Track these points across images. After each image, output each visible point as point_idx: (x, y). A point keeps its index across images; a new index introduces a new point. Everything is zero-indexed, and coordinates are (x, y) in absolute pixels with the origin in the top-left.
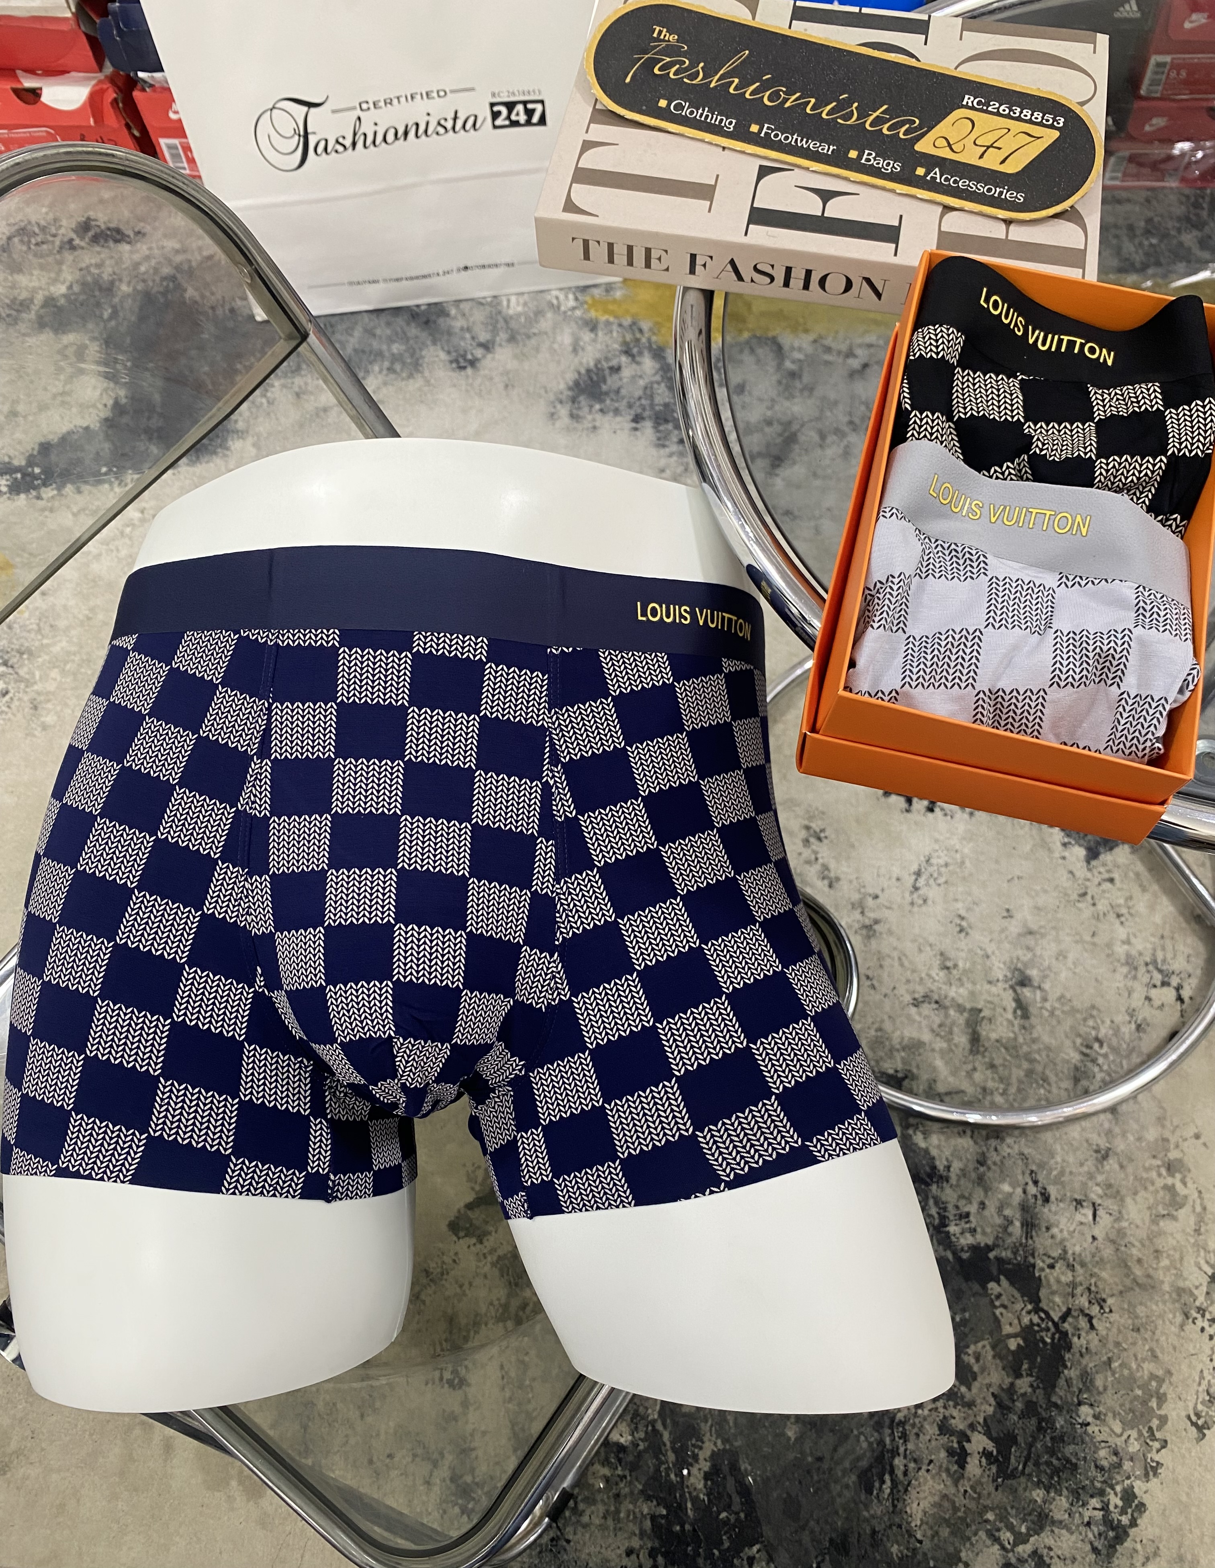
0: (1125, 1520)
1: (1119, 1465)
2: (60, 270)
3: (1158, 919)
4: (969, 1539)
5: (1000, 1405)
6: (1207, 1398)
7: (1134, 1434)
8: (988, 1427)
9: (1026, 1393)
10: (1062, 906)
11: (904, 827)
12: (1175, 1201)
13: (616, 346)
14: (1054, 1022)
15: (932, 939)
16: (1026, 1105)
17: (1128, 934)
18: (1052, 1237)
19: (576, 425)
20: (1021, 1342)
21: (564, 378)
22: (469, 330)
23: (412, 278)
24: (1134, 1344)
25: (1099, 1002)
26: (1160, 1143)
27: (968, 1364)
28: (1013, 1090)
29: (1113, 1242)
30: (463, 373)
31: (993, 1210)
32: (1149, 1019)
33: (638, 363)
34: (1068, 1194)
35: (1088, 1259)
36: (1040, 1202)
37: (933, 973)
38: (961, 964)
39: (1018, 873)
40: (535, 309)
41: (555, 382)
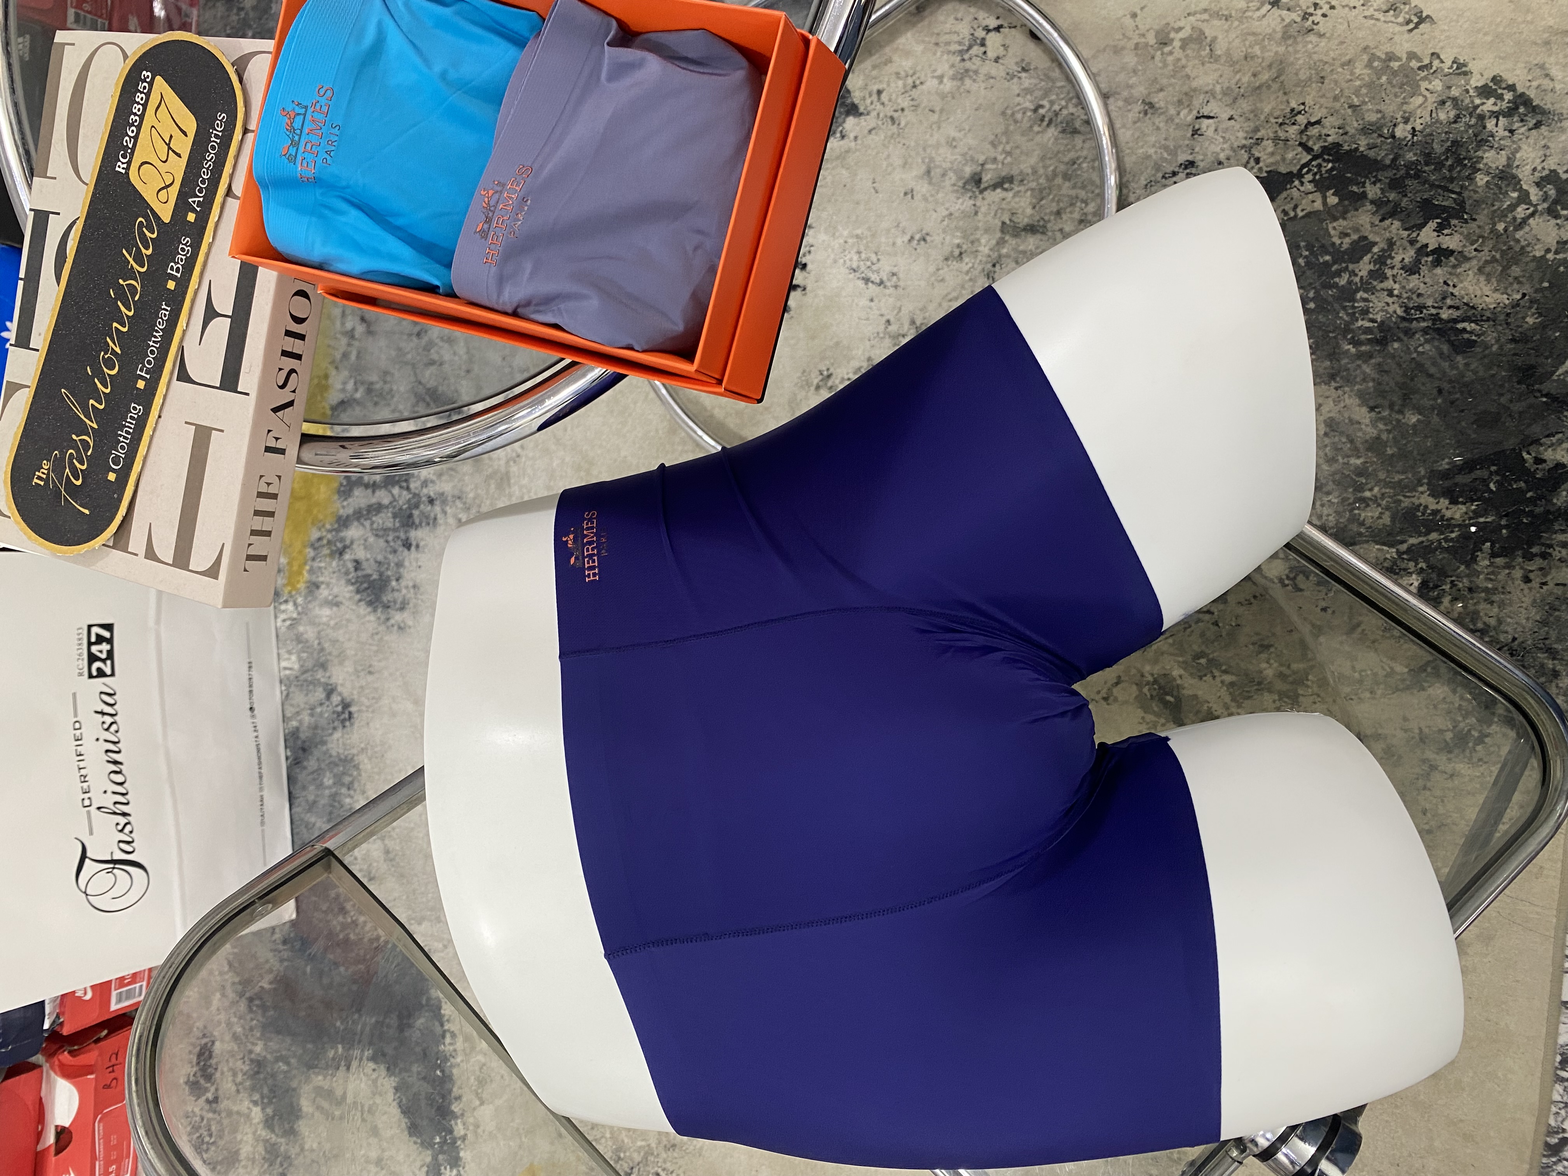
0: (1508, 96)
1: (1454, 100)
2: (238, 1113)
3: (919, 48)
4: (1523, 248)
5: (1392, 214)
6: (1392, 12)
7: (1424, 85)
8: (1413, 227)
9: (1381, 190)
10: (903, 141)
11: (821, 292)
12: (1197, 38)
13: (334, 564)
14: (1018, 151)
15: (932, 269)
16: (1098, 181)
17: (933, 77)
18: (1228, 159)
19: (411, 605)
20: (1332, 192)
21: (365, 616)
22: (313, 709)
23: (260, 763)
24: (1336, 82)
25: (998, 107)
26: (1139, 52)
27: (1351, 244)
28: (1082, 194)
29: (1235, 100)
30: (355, 715)
32: (1018, 60)
33: (352, 543)
34: (1187, 142)
35: (1252, 124)
36: (1194, 170)
37: (966, 268)
38: (957, 241)
39: (869, 183)
40: (294, 643)
41: (368, 625)
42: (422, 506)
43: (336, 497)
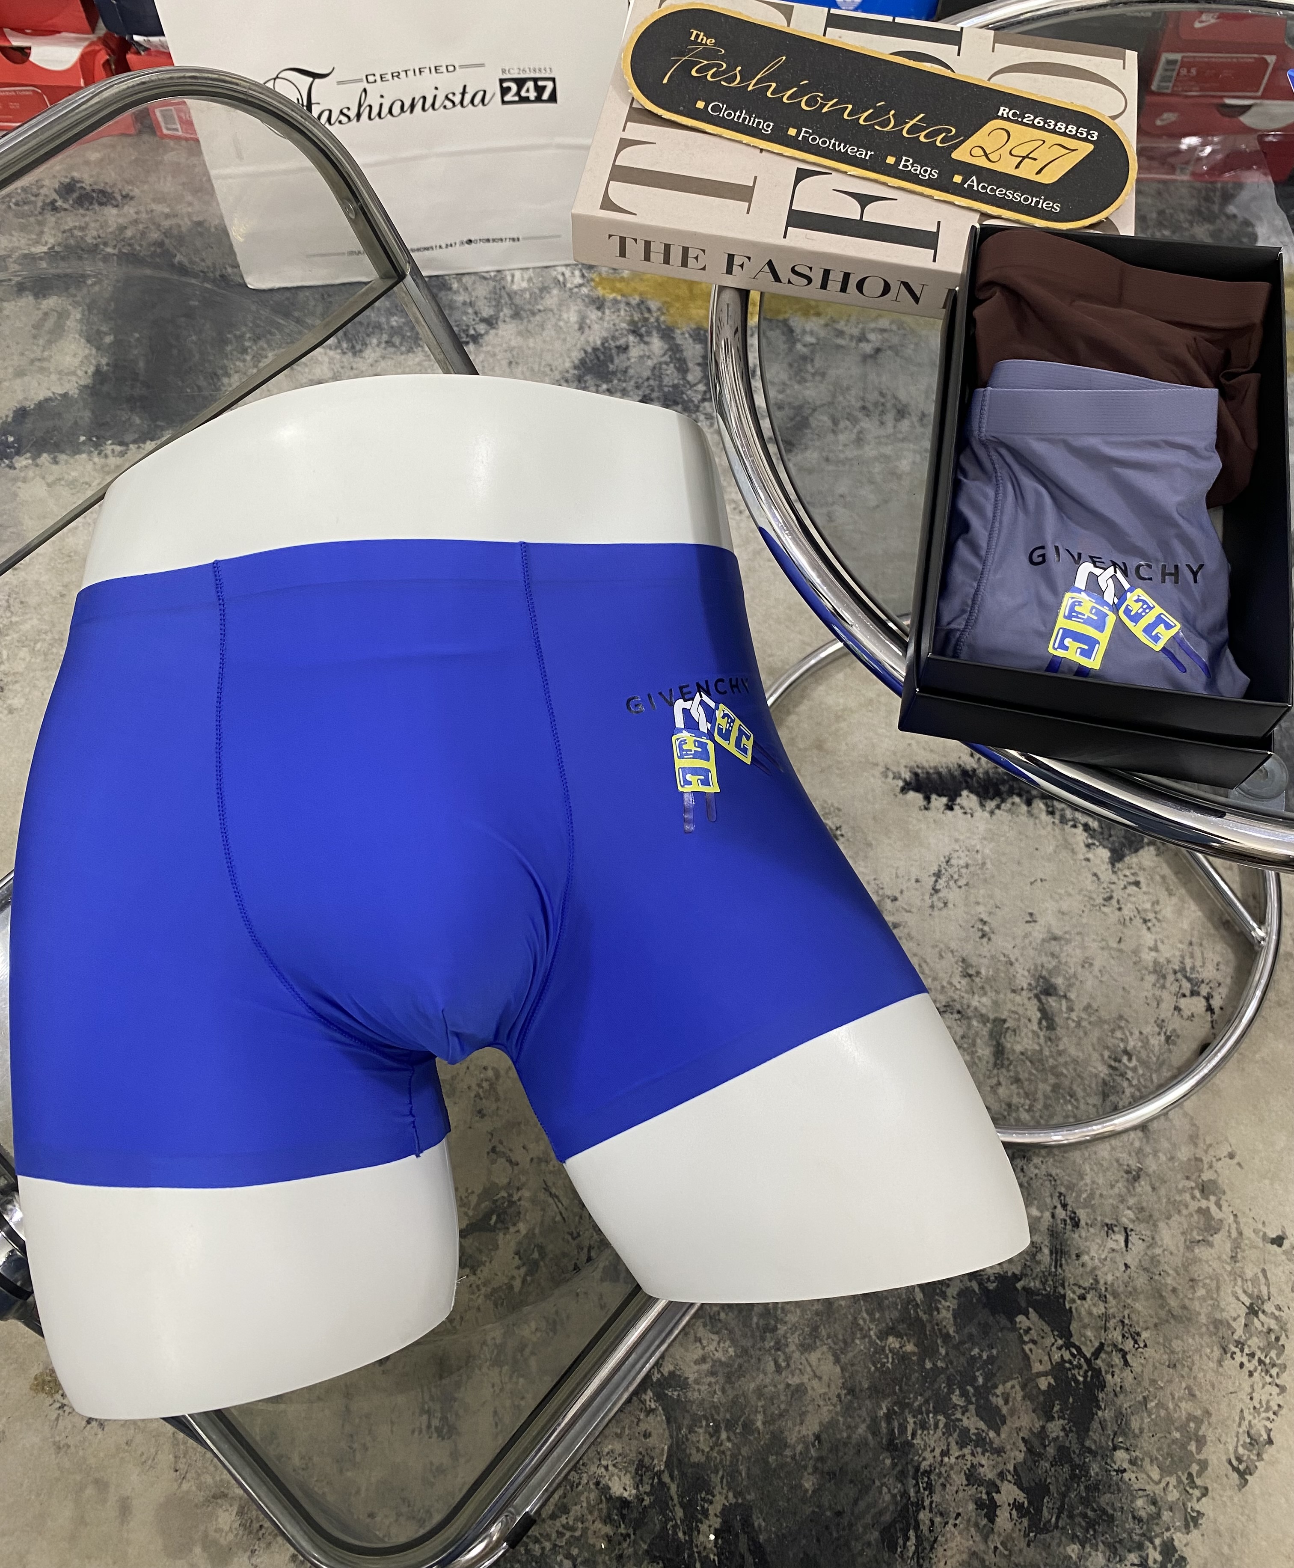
1: (1159, 1515)
2: (41, 232)
3: (1186, 926)
5: (1030, 1451)
6: (1248, 1440)
7: (1172, 1480)
8: (1018, 1476)
9: (1058, 1437)
10: (1087, 911)
11: (923, 826)
12: (1211, 1226)
13: (624, 325)
14: (1081, 1034)
15: (953, 945)
16: (1053, 1122)
17: (1156, 941)
18: (1083, 1265)
20: (1052, 1382)
21: (569, 357)
22: (471, 304)
24: (1170, 1381)
25: (1127, 1012)
26: (1193, 1163)
27: (997, 1407)
28: (1039, 1106)
29: (1146, 1270)
32: (1179, 1032)
33: (646, 343)
34: (1099, 1218)
35: (1121, 1289)
36: (1069, 1227)
37: (955, 981)
38: (983, 971)
39: (1041, 875)
40: (540, 285)
41: (560, 360)
43: (694, 326)
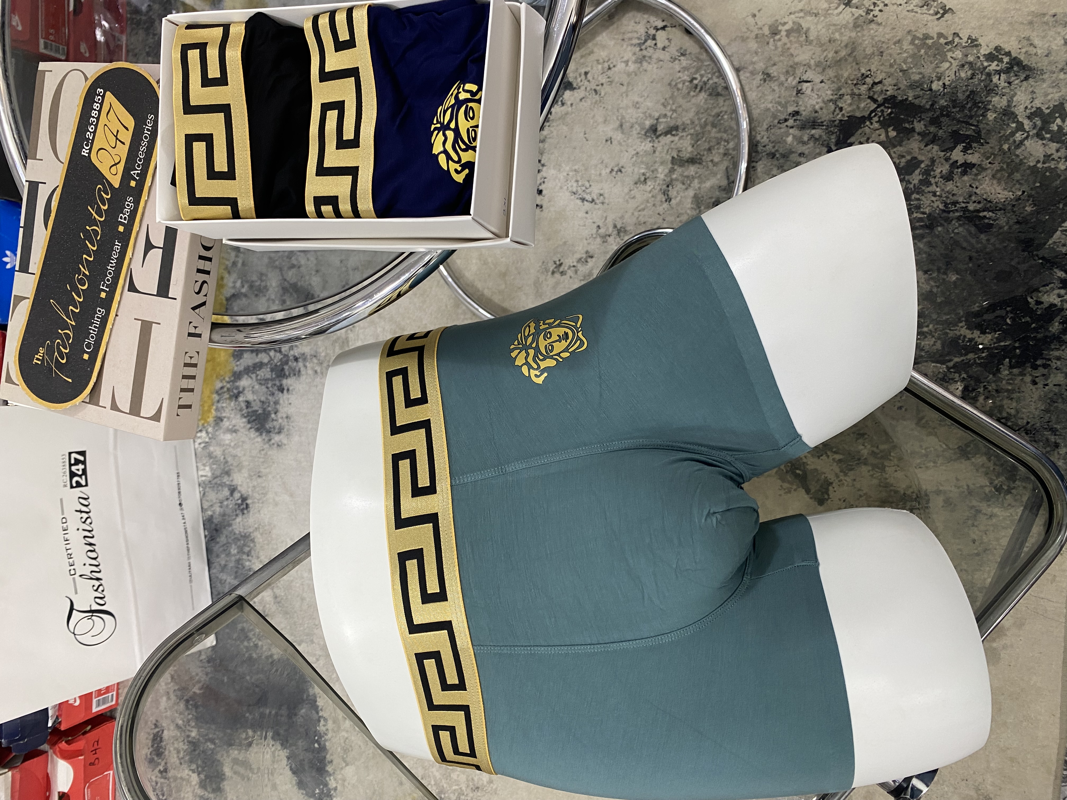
0: (1006, 59)
1: (970, 63)
2: (181, 778)
3: (612, 43)
4: (1021, 160)
5: (933, 142)
6: (925, 7)
7: (949, 54)
8: (947, 149)
9: (925, 125)
10: (603, 106)
11: (552, 209)
12: (797, 29)
13: (232, 404)
14: (680, 109)
15: (626, 190)
16: (735, 127)
17: (622, 62)
18: (821, 109)
19: (285, 430)
20: (892, 128)
21: (254, 438)
22: (221, 502)
23: (187, 541)
24: (891, 55)
25: (666, 81)
26: (759, 40)
27: (906, 162)
28: (725, 136)
29: (824, 70)
30: (251, 506)
31: (804, 148)
32: (678, 48)
33: (244, 389)
34: (793, 99)
35: (836, 86)
36: (799, 117)
37: (649, 189)
38: (643, 171)
39: (582, 134)
40: (207, 458)
41: (257, 444)
42: (290, 363)
43: (232, 359)
